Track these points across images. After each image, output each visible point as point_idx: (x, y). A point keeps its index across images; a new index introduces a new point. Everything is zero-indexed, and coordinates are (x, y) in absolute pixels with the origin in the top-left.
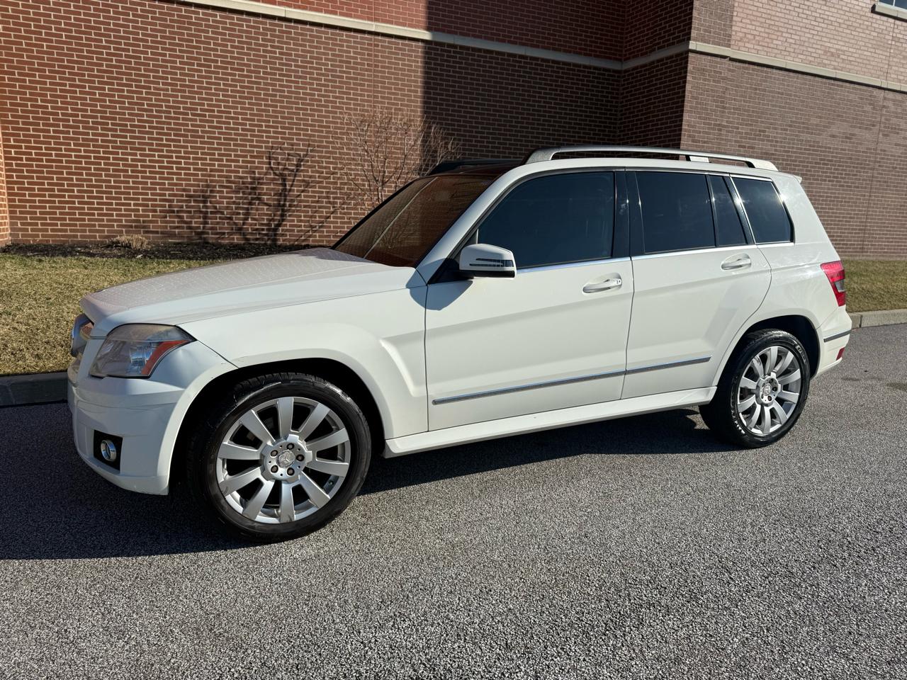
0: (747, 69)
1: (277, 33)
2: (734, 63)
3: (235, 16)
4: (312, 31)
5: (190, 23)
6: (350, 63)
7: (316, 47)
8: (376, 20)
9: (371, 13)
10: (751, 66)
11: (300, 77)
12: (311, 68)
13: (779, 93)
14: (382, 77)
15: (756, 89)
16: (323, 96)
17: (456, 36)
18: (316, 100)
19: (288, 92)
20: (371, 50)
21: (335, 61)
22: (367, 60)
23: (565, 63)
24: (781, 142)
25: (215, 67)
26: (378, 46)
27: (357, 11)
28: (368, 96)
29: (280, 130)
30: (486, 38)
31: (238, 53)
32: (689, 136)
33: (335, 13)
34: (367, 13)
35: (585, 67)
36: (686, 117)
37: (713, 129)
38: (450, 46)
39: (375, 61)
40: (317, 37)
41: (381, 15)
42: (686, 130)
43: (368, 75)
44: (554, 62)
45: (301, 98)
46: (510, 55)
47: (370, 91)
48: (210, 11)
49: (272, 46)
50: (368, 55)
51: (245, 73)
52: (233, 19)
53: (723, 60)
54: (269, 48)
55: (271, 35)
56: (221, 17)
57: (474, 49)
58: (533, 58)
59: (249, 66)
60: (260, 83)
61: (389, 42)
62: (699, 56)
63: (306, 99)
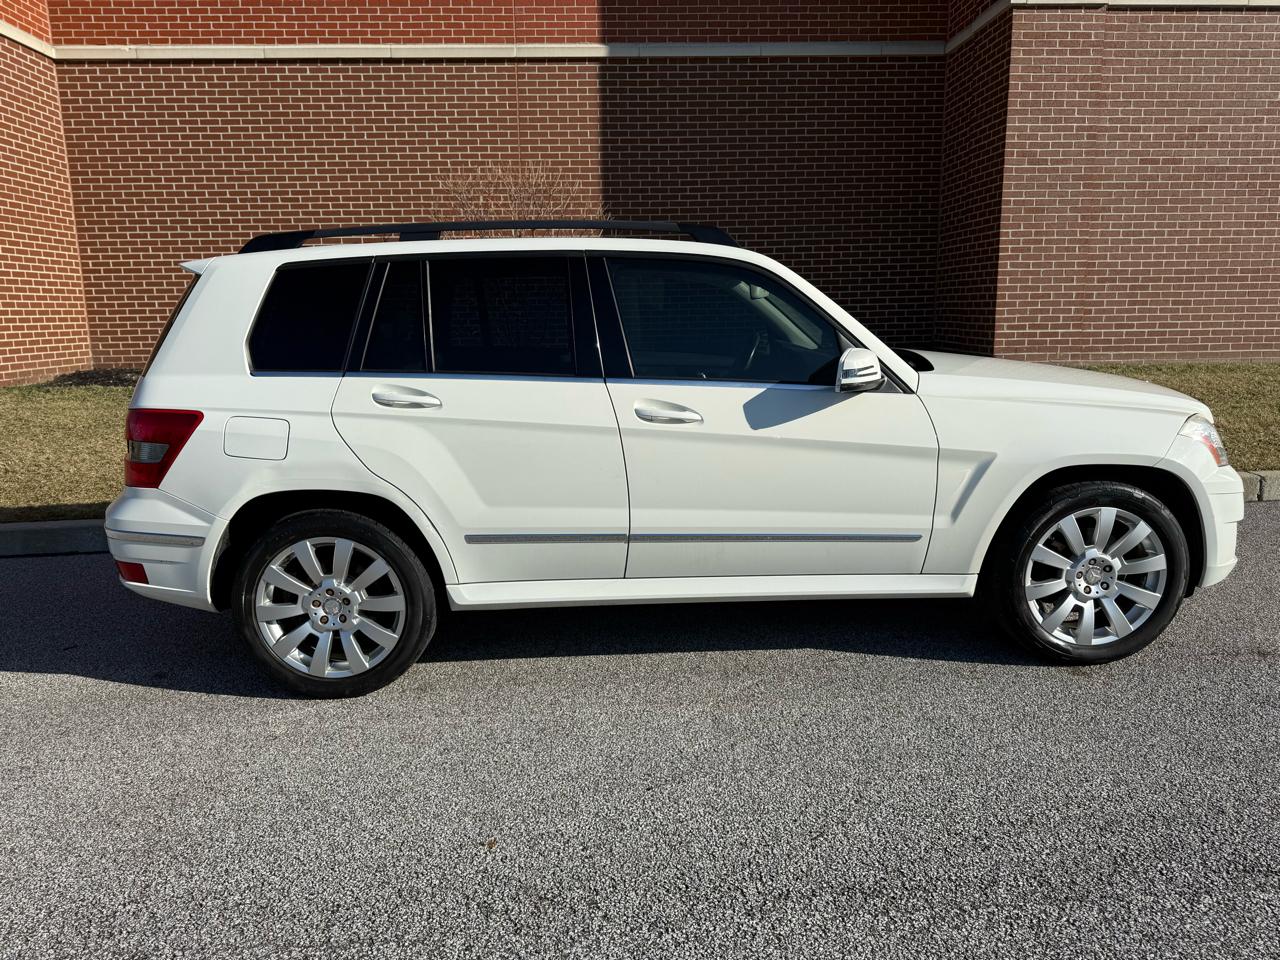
0: (1152, 19)
1: (383, 80)
2: (1121, 14)
3: (329, 67)
4: (430, 70)
5: (274, 85)
6: (484, 106)
7: (436, 92)
8: (520, 41)
9: (511, 33)
10: (1163, 15)
11: (417, 135)
12: (430, 120)
13: (1235, 54)
14: (531, 120)
15: (1177, 54)
16: (449, 157)
17: (641, 45)
18: (439, 163)
19: (402, 157)
20: (514, 84)
21: (464, 106)
22: (508, 99)
23: (834, 59)
24: (1248, 145)
25: (307, 136)
26: (523, 76)
27: (491, 33)
28: (513, 149)
29: (393, 209)
30: (693, 40)
31: (335, 114)
32: (1024, 154)
33: (459, 41)
34: (505, 33)
35: (873, 59)
36: (1013, 123)
37: (1077, 137)
38: (634, 60)
39: (521, 98)
40: (436, 77)
41: (526, 33)
42: (1014, 145)
43: (512, 120)
44: (814, 59)
45: (420, 164)
46: (734, 59)
47: (515, 142)
48: (298, 66)
49: (377, 99)
50: (510, 91)
51: (345, 139)
52: (326, 70)
53: (1094, 13)
54: (374, 102)
55: (376, 85)
56: (311, 70)
57: (673, 60)
58: (774, 59)
59: (350, 128)
60: (363, 150)
61: (540, 69)
62: (1036, 13)
63: (425, 164)
